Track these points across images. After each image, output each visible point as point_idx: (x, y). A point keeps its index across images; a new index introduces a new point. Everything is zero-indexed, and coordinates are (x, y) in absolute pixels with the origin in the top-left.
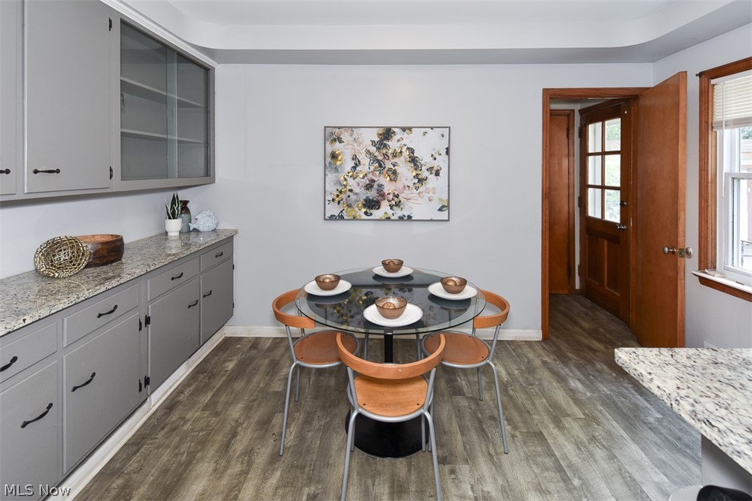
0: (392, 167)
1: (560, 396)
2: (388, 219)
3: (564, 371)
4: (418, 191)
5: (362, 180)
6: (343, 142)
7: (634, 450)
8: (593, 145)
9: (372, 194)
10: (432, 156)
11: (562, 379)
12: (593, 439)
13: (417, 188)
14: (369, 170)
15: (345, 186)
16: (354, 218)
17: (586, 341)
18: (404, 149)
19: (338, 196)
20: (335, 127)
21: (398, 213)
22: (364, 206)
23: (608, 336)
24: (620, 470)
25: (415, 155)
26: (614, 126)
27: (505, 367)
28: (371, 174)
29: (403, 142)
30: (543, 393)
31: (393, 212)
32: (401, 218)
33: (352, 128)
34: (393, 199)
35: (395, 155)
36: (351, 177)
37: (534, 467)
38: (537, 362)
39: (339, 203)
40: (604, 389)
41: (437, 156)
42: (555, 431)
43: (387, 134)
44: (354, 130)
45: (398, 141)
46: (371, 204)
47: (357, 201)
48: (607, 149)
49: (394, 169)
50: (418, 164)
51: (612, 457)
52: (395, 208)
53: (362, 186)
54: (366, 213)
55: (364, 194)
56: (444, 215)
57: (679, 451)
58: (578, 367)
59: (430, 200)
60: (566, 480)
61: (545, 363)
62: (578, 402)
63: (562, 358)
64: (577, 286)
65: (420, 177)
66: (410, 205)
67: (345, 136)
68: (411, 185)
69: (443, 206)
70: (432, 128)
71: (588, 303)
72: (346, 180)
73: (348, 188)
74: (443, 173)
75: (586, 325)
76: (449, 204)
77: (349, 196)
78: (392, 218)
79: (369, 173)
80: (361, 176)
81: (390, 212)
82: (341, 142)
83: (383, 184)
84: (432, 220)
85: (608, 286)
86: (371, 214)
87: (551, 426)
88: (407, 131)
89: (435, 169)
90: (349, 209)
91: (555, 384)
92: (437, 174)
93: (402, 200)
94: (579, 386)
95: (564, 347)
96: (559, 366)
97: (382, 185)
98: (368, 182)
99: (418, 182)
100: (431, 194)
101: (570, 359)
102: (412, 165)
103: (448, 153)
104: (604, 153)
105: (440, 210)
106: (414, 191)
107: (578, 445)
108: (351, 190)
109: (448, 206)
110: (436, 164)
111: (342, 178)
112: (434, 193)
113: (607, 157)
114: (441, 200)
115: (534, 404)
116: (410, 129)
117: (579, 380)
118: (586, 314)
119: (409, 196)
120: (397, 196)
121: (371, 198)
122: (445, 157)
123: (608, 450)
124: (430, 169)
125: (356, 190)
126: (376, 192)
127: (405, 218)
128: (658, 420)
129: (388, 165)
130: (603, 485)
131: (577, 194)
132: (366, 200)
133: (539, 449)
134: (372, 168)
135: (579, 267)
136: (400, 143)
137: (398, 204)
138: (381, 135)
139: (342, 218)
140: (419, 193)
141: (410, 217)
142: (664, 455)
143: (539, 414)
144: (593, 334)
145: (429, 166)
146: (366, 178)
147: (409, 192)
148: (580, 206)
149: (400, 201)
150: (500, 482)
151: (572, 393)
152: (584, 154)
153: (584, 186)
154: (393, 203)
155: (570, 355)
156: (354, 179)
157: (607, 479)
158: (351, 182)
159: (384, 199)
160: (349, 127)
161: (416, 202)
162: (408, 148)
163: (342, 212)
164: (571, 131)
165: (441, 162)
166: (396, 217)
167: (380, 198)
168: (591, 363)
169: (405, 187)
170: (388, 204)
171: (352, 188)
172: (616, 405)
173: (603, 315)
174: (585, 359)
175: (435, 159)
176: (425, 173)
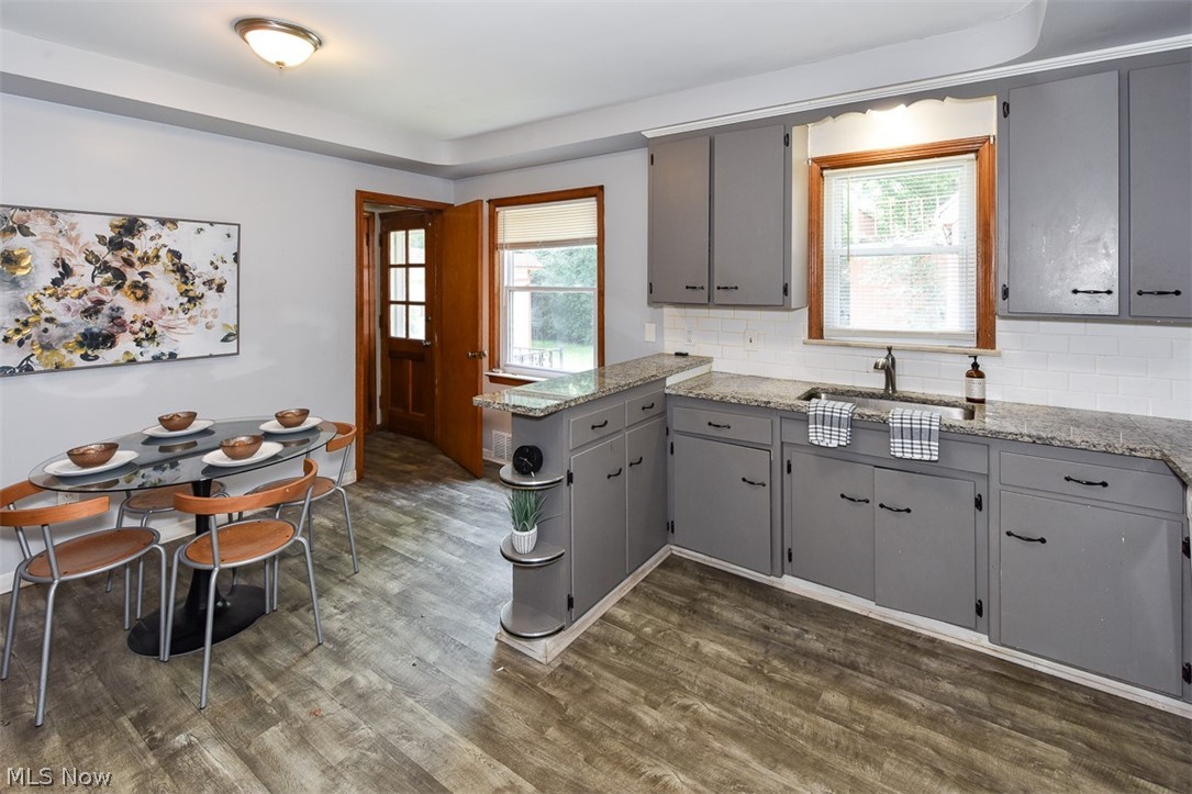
0: (139, 278)
1: (390, 515)
2: (133, 361)
3: (386, 497)
4: (188, 316)
5: (77, 301)
6: (33, 235)
7: (457, 523)
8: (396, 256)
9: (100, 324)
10: (212, 263)
11: (387, 504)
12: (426, 529)
13: (186, 311)
14: (92, 285)
15: (37, 313)
16: (58, 368)
17: (400, 468)
18: (163, 253)
19: (18, 331)
20: (13, 207)
21: (151, 350)
22: (81, 345)
23: (418, 457)
24: (450, 538)
25: (183, 261)
26: (418, 236)
27: (326, 517)
28: (96, 291)
29: (161, 242)
30: (374, 520)
31: (142, 350)
32: (157, 359)
33: (54, 211)
34: (141, 330)
35: (144, 260)
36: (50, 296)
37: (386, 568)
38: (359, 500)
39: (21, 343)
40: (426, 496)
41: (219, 264)
42: (395, 539)
43: (131, 226)
44: (60, 215)
45: (152, 239)
46: (94, 341)
47: (65, 337)
48: (411, 262)
49: (143, 281)
50: (187, 274)
51: (442, 534)
52: (145, 343)
53: (77, 311)
54: (85, 357)
55: (79, 325)
56: (231, 347)
57: (484, 510)
58: (398, 489)
59: (208, 327)
60: (412, 562)
61: (366, 498)
62: (406, 513)
63: (382, 487)
64: (379, 422)
65: (191, 294)
66: (174, 336)
67: (38, 225)
68: (176, 306)
69: (230, 335)
70: (211, 224)
71: (391, 435)
72: (38, 301)
73: (44, 315)
74: (230, 288)
75: (396, 455)
76: (238, 331)
77: (46, 330)
78: (140, 359)
79: (93, 289)
80: (75, 294)
81: (135, 351)
82: (26, 232)
83: (122, 306)
84: (211, 356)
85: (413, 410)
86: (96, 357)
87: (390, 538)
88: (169, 225)
89: (217, 282)
90: (46, 353)
91: (383, 510)
92: (220, 289)
93: (159, 330)
94: (405, 502)
95: (380, 479)
96: (382, 496)
97: (118, 308)
98: (90, 304)
99: (189, 301)
100: (210, 319)
101: (390, 487)
102: (178, 276)
103: (236, 259)
104: (408, 266)
105: (225, 340)
106: (181, 315)
107: (416, 538)
108: (50, 320)
109: (237, 335)
110: (218, 276)
111: (31, 299)
112: (215, 317)
113: (411, 269)
114: (226, 326)
115: (368, 531)
116: (174, 222)
117: (403, 498)
118: (393, 446)
119: (172, 324)
120: (150, 325)
121: (96, 330)
122: (232, 265)
123: (438, 531)
124: (208, 283)
125: (64, 318)
126: (106, 320)
127: (164, 358)
128: (468, 499)
129: (132, 275)
130: (440, 551)
131: (378, 313)
132: (84, 335)
133: (385, 556)
134: (98, 281)
135: (381, 398)
136: (155, 242)
137: (151, 338)
138: (117, 227)
139: (29, 369)
140: (189, 319)
141: (172, 356)
142: (476, 516)
143: (376, 535)
144: (405, 460)
145: (206, 278)
146: (85, 297)
147: (172, 317)
148: (381, 326)
149: (155, 332)
150: (360, 591)
151: (400, 510)
152: (386, 266)
153: (386, 303)
154: (142, 335)
155: (388, 483)
156: (58, 299)
157: (441, 547)
158: (51, 306)
159: (124, 331)
160: (48, 210)
161: (185, 332)
162: (170, 251)
163: (28, 359)
164: (371, 238)
165: (226, 272)
166: (147, 357)
167: (115, 329)
168: (409, 482)
169: (164, 310)
170: (132, 337)
171: (53, 315)
172: (437, 502)
173: (409, 442)
174: (403, 481)
175: (217, 268)
176: (199, 289)
